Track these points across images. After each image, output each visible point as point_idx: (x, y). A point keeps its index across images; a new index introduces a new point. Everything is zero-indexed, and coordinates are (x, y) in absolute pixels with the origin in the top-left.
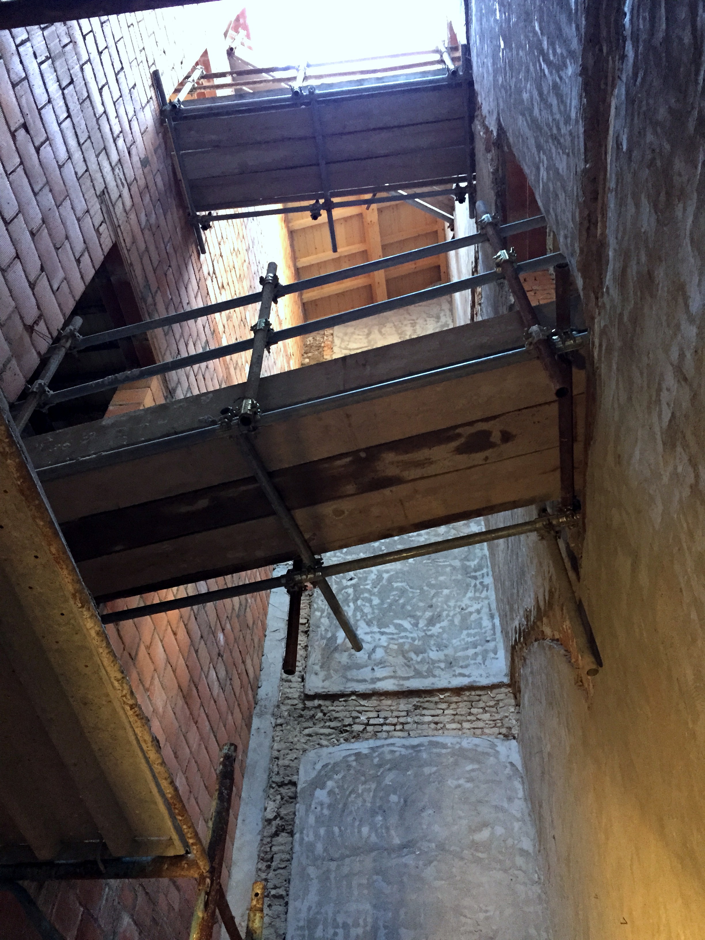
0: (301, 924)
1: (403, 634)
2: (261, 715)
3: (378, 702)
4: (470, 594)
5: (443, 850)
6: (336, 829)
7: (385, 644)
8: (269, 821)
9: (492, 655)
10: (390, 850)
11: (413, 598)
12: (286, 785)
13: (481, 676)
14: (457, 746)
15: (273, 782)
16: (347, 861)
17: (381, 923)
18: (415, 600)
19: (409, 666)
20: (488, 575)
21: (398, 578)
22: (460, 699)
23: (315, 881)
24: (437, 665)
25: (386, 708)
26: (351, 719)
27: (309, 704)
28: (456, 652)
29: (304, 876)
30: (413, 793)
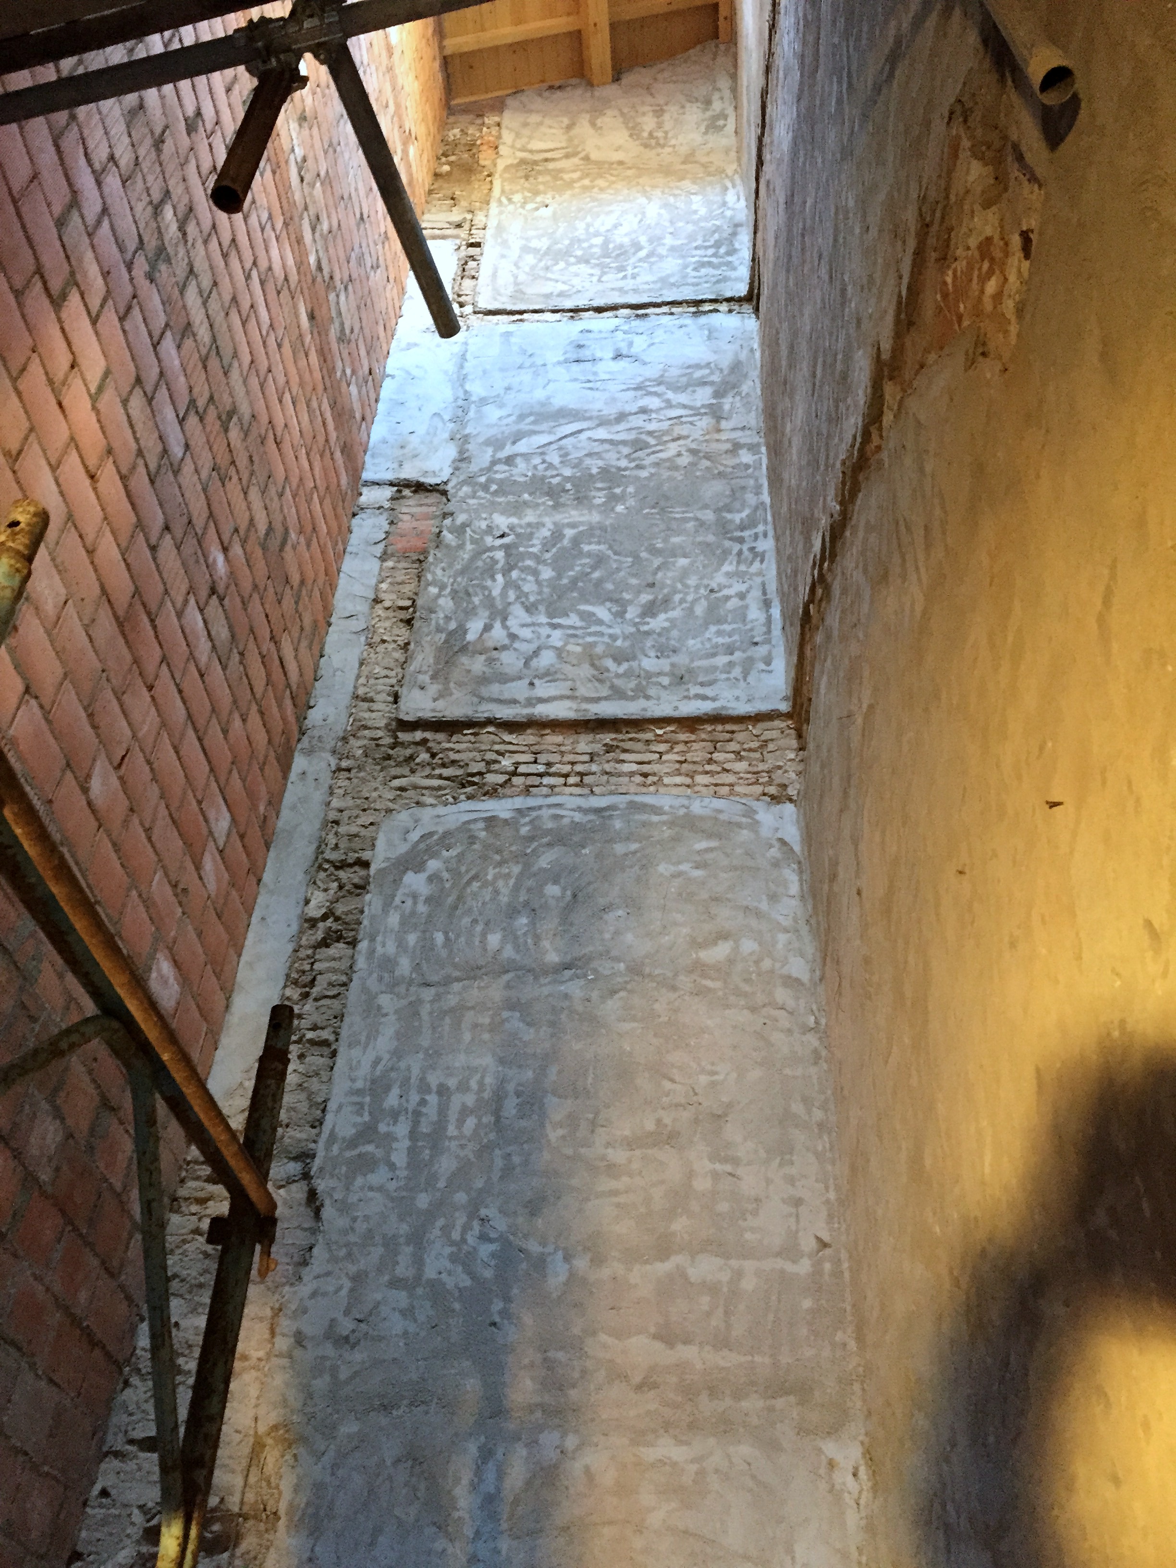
0: (359, 1084)
1: (593, 629)
2: (309, 752)
3: (538, 739)
4: (727, 568)
5: (640, 973)
6: (439, 937)
7: (559, 644)
8: (313, 923)
9: (763, 666)
10: (538, 971)
11: (618, 570)
12: (351, 865)
13: (737, 698)
14: (682, 812)
15: (328, 861)
16: (457, 987)
17: (511, 1087)
18: (622, 574)
19: (600, 681)
20: (765, 535)
21: (592, 536)
22: (693, 737)
23: (392, 1018)
24: (654, 680)
25: (550, 748)
26: (483, 764)
27: (403, 736)
28: (692, 661)
29: (372, 1010)
30: (589, 883)
